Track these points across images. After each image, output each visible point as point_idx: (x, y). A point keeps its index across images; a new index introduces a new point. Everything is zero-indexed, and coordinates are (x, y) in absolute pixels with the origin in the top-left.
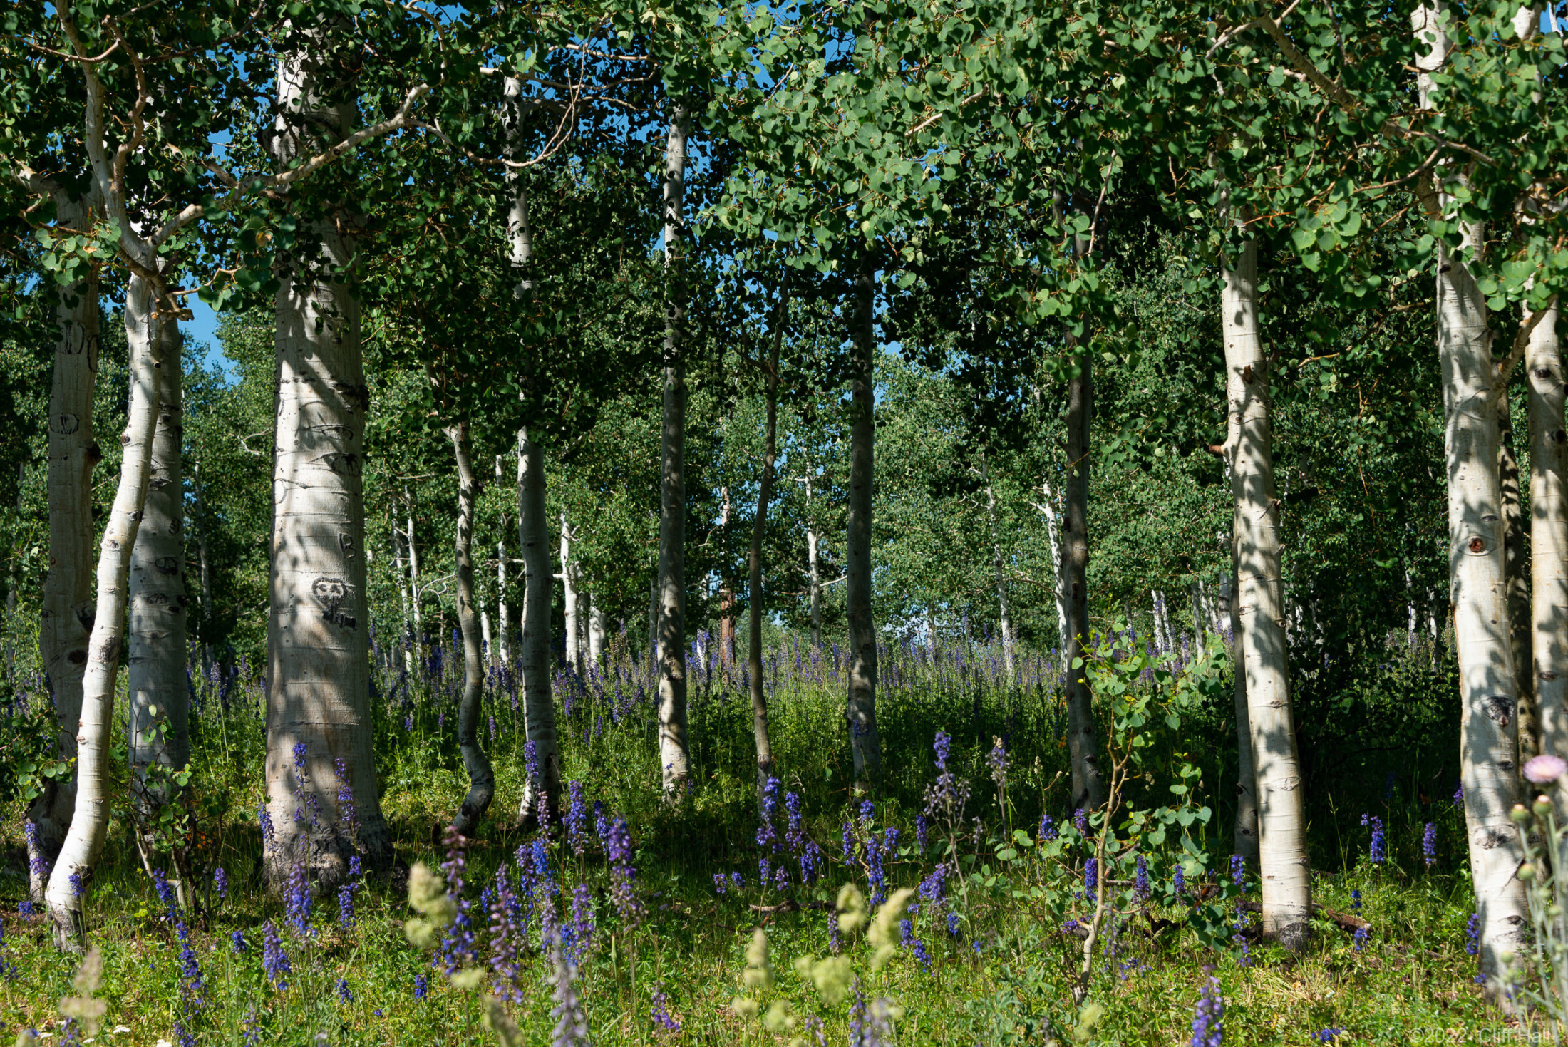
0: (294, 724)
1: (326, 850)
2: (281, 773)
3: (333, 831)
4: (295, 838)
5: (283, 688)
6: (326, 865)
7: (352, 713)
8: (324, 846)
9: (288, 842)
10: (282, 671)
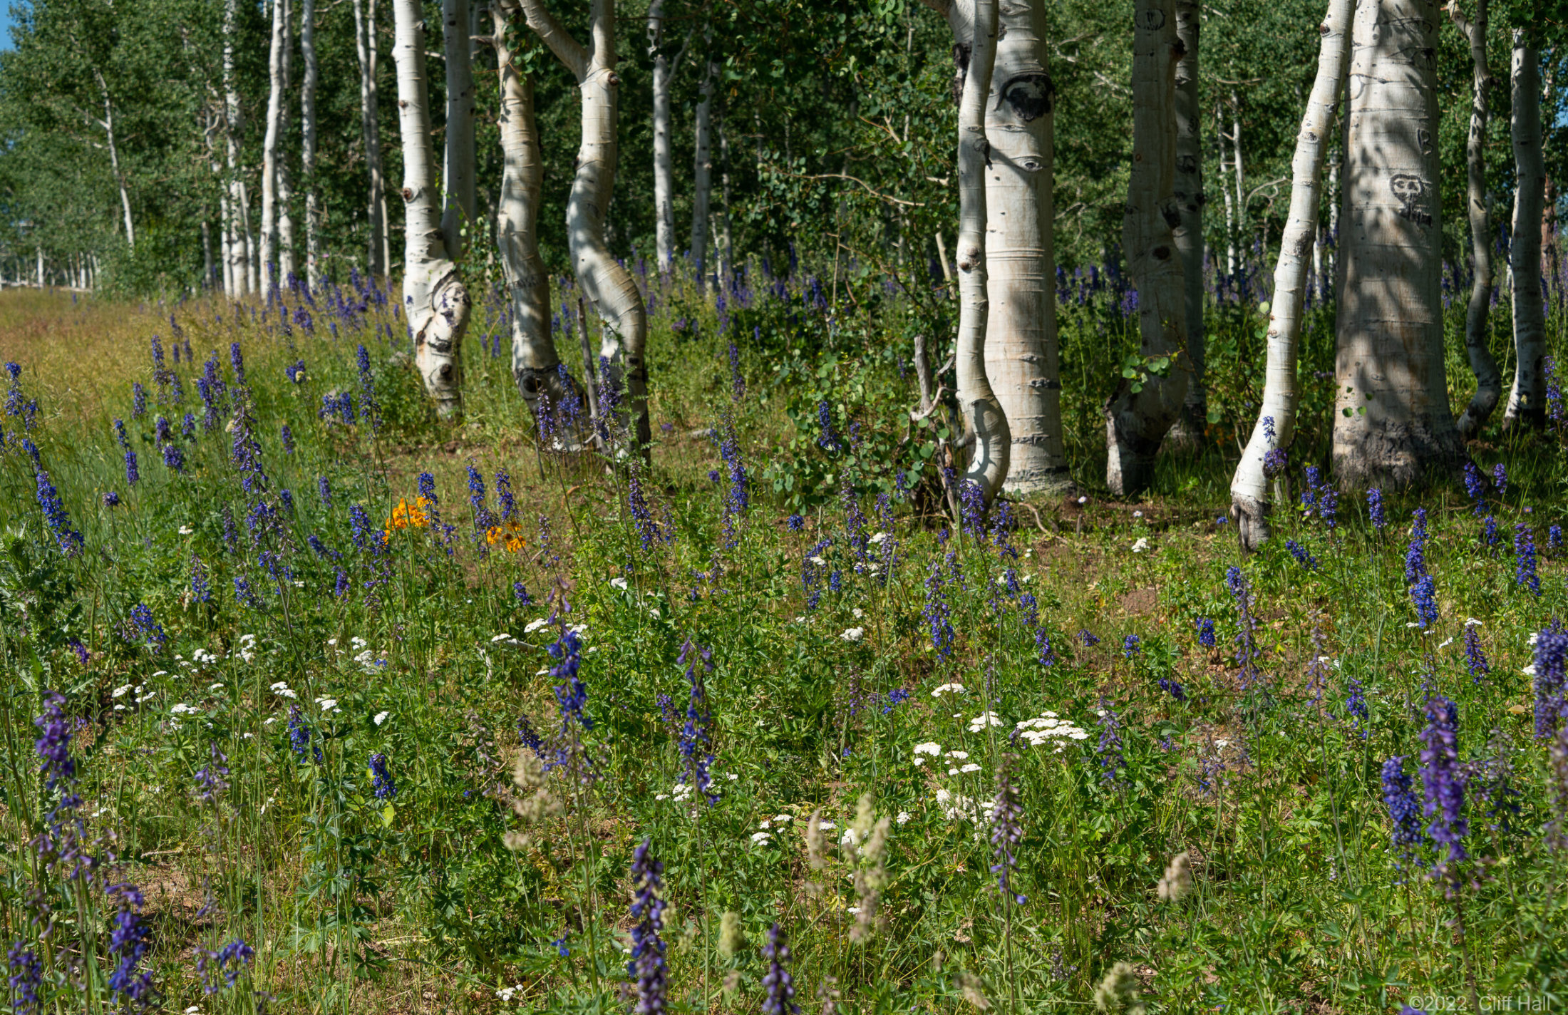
0: (1367, 322)
1: (1401, 448)
2: (1353, 370)
3: (1407, 429)
4: (1368, 435)
5: (1356, 286)
6: (1401, 463)
7: (1427, 311)
8: (1397, 444)
9: (1360, 439)
10: (1356, 268)
